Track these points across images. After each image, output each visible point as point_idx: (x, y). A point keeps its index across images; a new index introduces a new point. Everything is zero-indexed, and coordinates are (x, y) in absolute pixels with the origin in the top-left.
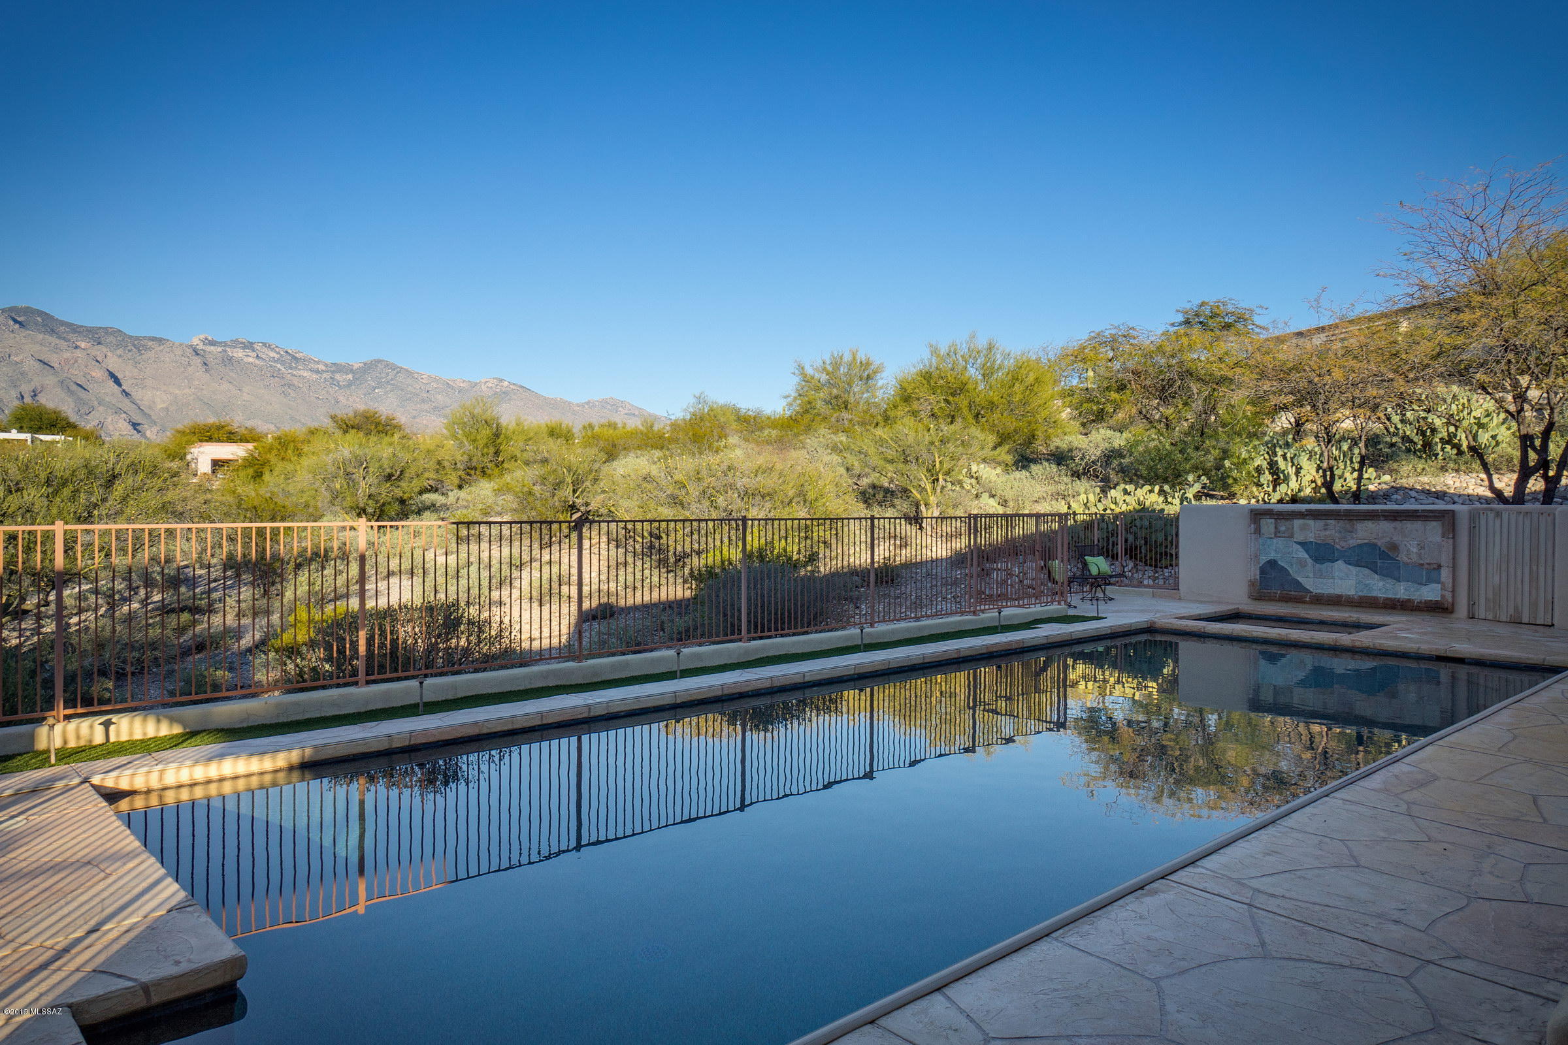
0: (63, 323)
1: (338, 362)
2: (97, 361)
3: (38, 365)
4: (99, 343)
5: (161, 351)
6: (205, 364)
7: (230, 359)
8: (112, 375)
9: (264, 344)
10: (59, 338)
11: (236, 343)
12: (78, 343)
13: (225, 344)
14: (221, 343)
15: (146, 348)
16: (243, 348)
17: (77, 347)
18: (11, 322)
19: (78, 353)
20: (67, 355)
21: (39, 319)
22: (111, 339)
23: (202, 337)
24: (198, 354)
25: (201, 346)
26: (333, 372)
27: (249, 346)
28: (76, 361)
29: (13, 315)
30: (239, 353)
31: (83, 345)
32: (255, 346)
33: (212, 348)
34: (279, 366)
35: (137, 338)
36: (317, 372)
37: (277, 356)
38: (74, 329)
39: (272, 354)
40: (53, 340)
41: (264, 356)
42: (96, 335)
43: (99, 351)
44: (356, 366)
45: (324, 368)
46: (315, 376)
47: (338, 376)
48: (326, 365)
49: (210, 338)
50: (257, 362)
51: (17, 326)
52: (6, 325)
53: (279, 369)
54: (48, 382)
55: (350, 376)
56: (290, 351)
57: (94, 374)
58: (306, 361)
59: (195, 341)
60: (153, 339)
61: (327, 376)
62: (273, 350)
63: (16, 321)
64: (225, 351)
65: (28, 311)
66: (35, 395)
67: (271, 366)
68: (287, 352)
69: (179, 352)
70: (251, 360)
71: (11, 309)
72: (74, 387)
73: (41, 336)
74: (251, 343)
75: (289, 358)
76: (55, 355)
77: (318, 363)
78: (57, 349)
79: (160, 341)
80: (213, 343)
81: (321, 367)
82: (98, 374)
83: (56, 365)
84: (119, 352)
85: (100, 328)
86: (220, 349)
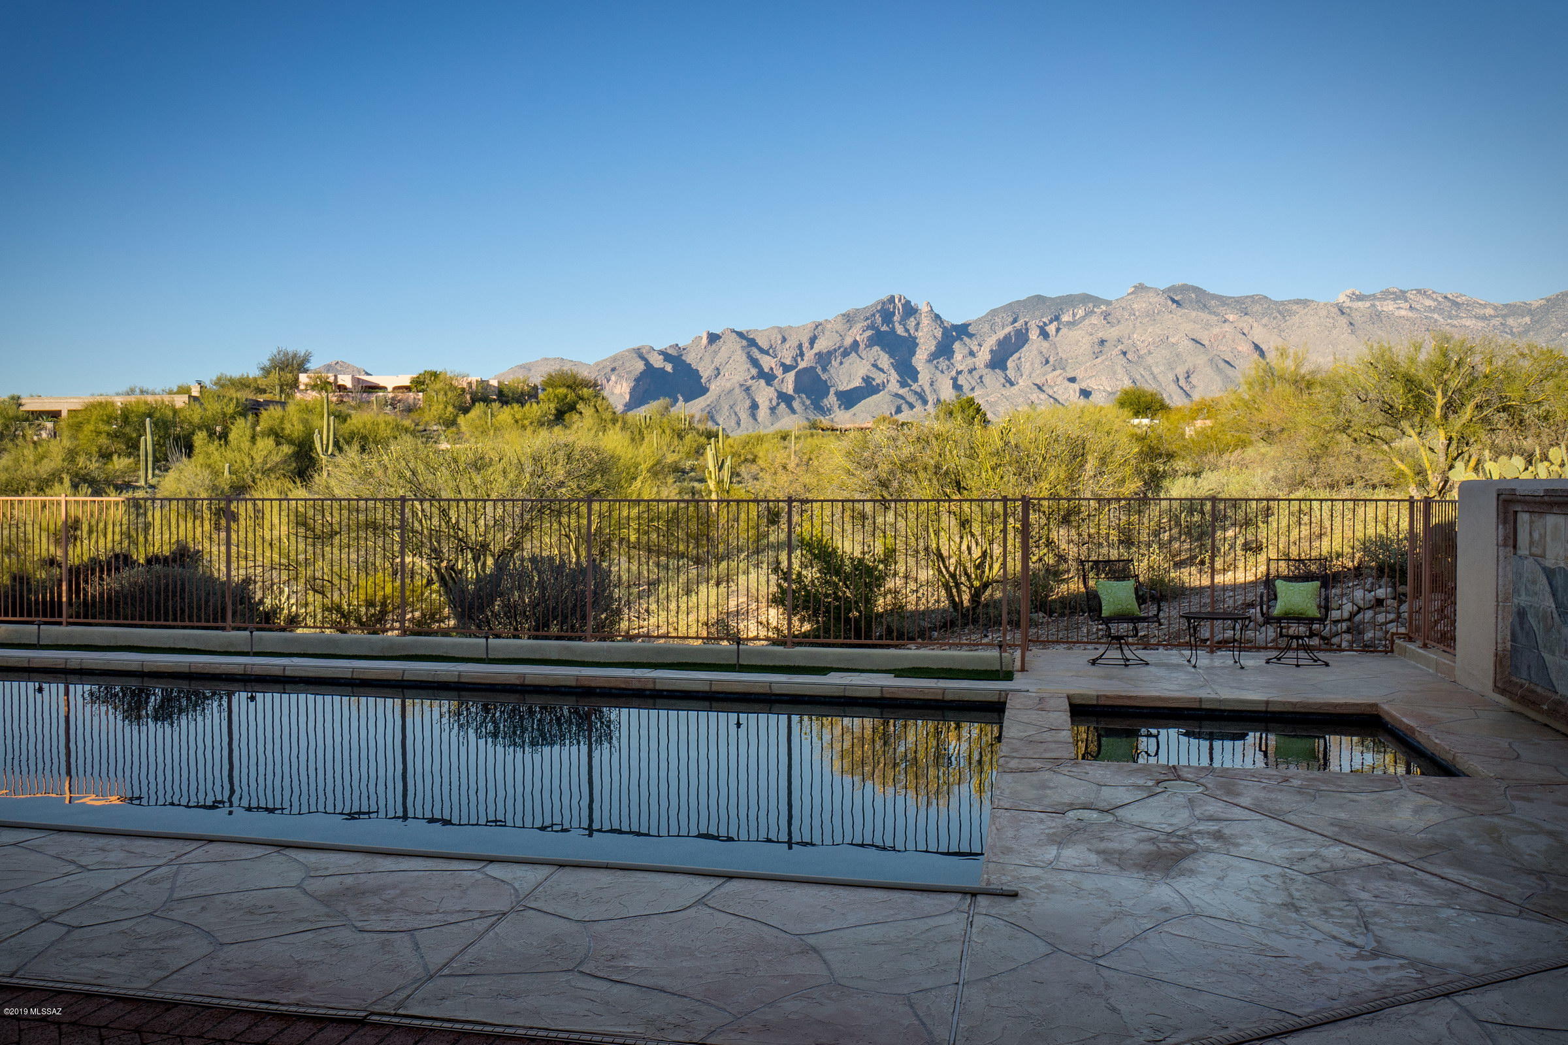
0: (1215, 297)
1: (1511, 302)
2: (1244, 334)
3: (1191, 344)
4: (1246, 314)
5: (1306, 314)
6: (1351, 324)
7: (1379, 315)
8: (1257, 347)
9: (1419, 291)
10: (1210, 313)
11: (1386, 295)
12: (1227, 316)
13: (1373, 297)
14: (1370, 296)
15: (1292, 313)
16: (1394, 300)
17: (1225, 321)
18: (1170, 303)
19: (1227, 327)
20: (1216, 330)
21: (1193, 296)
22: (1257, 308)
23: (1348, 292)
24: (1343, 313)
25: (1348, 303)
26: (1504, 316)
27: (1401, 295)
28: (1224, 336)
29: (1171, 295)
30: (1389, 307)
31: (1231, 317)
32: (1408, 295)
33: (1360, 304)
34: (1436, 316)
35: (1282, 303)
36: (1484, 318)
37: (1433, 304)
38: (1223, 301)
39: (1428, 302)
40: (1204, 316)
41: (1418, 307)
42: (1242, 305)
43: (1245, 323)
44: (1535, 304)
45: (1492, 312)
46: (1480, 324)
47: (1510, 321)
48: (1495, 308)
49: (1357, 293)
50: (1410, 314)
51: (1175, 305)
52: (1166, 306)
53: (1436, 321)
54: (1199, 362)
55: (1527, 319)
56: (1449, 296)
57: (1240, 348)
58: (1471, 305)
59: (1341, 298)
60: (1298, 302)
61: (1496, 322)
62: (1429, 297)
63: (1173, 301)
64: (1373, 305)
65: (1185, 288)
66: (1188, 377)
67: (1426, 317)
68: (1446, 297)
69: (1324, 313)
70: (1403, 313)
71: (1172, 289)
72: (1222, 365)
73: (1194, 314)
74: (1403, 292)
75: (1449, 304)
76: (1207, 332)
77: (1485, 306)
78: (1208, 326)
79: (1304, 303)
80: (1360, 298)
81: (1489, 311)
82: (1245, 348)
83: (1206, 343)
84: (1265, 321)
85: (1247, 297)
86: (1368, 304)
